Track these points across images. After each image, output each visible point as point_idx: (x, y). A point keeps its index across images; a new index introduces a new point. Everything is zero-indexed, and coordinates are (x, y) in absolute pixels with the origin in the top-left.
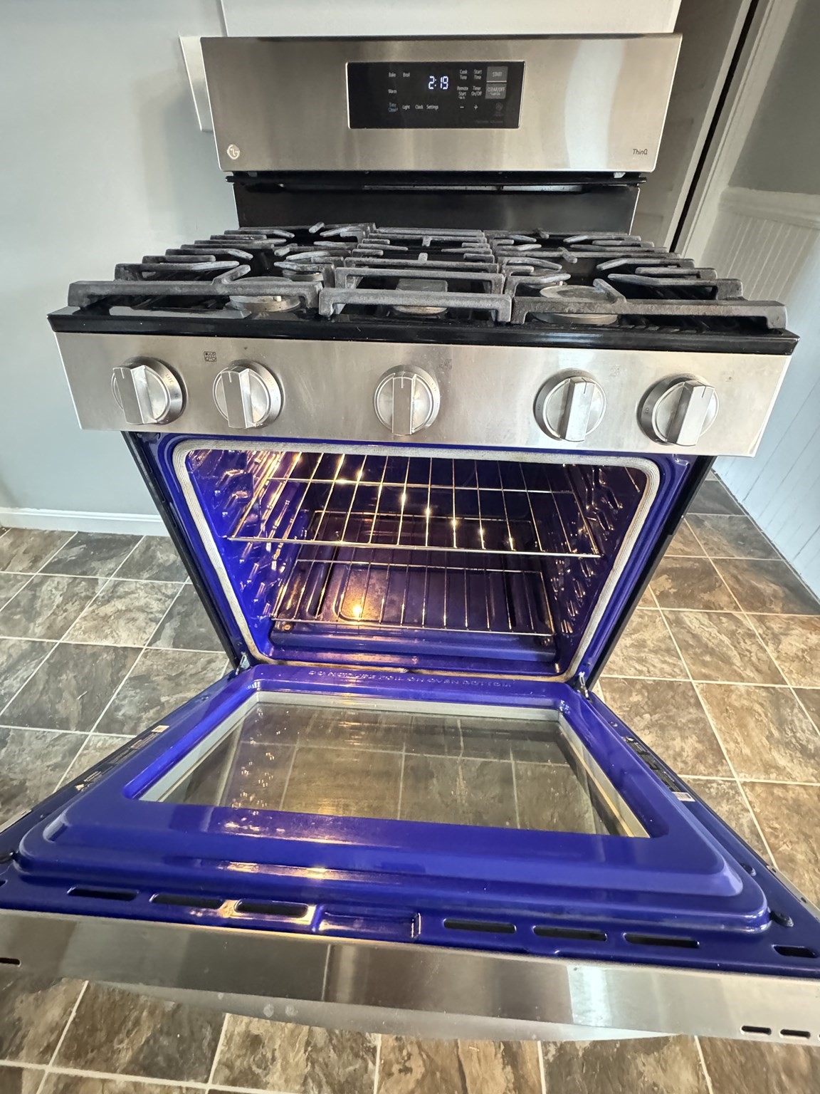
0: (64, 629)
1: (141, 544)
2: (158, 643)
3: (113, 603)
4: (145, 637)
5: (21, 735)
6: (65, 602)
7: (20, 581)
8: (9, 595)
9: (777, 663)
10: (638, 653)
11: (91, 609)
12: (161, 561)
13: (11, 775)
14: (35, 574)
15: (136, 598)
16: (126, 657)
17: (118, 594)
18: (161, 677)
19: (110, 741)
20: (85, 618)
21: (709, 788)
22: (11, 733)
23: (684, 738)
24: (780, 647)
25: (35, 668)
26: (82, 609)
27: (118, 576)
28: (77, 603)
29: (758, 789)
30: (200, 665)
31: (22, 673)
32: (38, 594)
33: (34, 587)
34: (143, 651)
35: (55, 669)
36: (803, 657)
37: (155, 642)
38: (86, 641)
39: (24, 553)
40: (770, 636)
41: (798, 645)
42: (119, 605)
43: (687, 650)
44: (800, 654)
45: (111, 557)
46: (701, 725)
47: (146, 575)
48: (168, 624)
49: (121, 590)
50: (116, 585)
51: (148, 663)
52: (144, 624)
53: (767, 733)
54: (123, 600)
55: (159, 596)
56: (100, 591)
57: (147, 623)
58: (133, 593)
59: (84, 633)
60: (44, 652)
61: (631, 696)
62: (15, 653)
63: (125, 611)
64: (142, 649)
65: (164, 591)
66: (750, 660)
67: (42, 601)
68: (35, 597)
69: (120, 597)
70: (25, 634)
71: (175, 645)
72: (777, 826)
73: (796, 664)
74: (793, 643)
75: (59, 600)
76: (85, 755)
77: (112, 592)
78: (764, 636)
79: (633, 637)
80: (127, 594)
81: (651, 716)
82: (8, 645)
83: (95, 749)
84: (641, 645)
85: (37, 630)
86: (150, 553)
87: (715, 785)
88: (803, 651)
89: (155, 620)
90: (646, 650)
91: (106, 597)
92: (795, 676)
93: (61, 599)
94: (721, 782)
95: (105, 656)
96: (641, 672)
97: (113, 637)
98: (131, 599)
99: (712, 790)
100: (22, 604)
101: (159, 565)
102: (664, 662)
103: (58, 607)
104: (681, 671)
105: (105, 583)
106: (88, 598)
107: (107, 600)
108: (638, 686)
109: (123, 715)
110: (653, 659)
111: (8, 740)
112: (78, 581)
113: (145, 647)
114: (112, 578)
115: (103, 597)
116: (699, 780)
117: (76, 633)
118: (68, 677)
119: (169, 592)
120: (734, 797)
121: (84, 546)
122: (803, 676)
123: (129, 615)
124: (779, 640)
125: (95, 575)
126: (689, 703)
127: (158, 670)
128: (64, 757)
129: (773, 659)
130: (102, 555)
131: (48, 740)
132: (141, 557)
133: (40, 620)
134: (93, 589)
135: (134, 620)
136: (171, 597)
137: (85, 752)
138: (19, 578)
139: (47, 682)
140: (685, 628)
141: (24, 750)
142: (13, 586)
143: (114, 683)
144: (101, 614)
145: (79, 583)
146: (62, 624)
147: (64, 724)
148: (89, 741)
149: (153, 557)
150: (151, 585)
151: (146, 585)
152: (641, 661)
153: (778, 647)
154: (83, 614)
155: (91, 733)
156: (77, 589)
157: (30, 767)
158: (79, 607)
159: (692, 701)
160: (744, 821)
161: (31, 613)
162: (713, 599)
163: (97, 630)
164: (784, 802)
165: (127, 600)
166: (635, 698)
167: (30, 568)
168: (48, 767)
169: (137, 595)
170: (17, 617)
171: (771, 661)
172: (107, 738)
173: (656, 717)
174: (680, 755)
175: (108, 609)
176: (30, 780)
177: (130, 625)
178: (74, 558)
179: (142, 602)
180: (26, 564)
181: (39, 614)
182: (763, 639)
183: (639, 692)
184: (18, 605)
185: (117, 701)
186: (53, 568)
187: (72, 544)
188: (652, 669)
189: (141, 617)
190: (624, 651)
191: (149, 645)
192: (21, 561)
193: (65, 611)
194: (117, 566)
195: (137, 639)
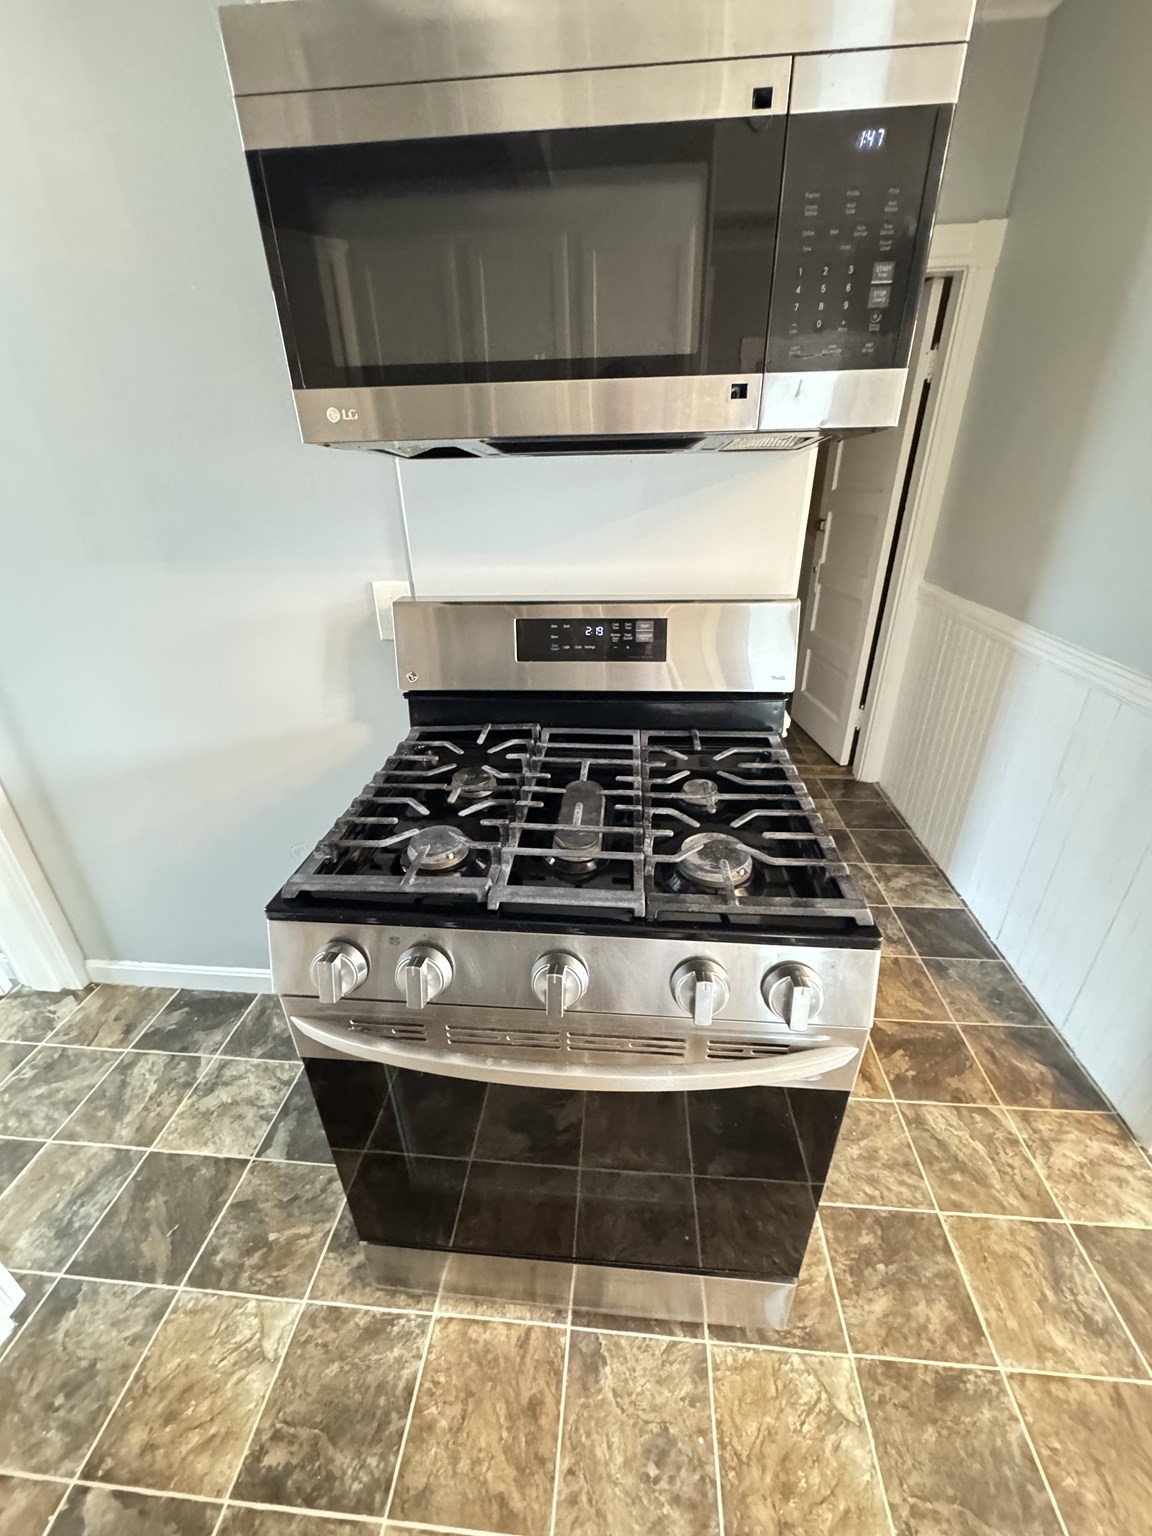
0: (156, 1130)
1: (255, 1006)
2: (269, 1152)
3: (216, 1093)
4: (254, 1142)
5: (95, 1290)
6: (160, 1092)
7: (107, 1061)
8: (93, 1082)
9: (1047, 1185)
10: (868, 1169)
11: (191, 1101)
12: (277, 1030)
13: (80, 1353)
14: (126, 1051)
15: (245, 1085)
16: (229, 1173)
17: (224, 1079)
18: (270, 1204)
19: (204, 1300)
20: (181, 1115)
21: (965, 1382)
22: (84, 1288)
23: (930, 1302)
24: (1052, 1159)
25: (118, 1188)
26: (179, 1101)
27: (225, 1052)
28: (174, 1092)
29: (1031, 1384)
30: (318, 1186)
31: (102, 1197)
32: (128, 1080)
33: (125, 1068)
34: (250, 1164)
35: (142, 1191)
36: (1082, 1175)
37: (265, 1150)
38: (182, 1149)
39: (116, 1019)
40: (1038, 1143)
41: (1074, 1157)
42: (224, 1095)
43: (931, 1164)
44: (1078, 1170)
45: (218, 1026)
46: (952, 1281)
47: (259, 1051)
48: (282, 1124)
49: (228, 1073)
50: (223, 1066)
51: (256, 1181)
52: (252, 1125)
53: (1039, 1294)
54: (229, 1088)
55: (273, 1082)
56: (202, 1075)
57: (256, 1122)
58: (241, 1077)
59: (181, 1137)
60: (131, 1165)
61: (860, 1235)
62: (96, 1166)
63: (232, 1104)
64: (248, 1161)
65: (279, 1074)
66: (1013, 1180)
67: (133, 1090)
68: (124, 1084)
69: (226, 1084)
70: (109, 1138)
71: (290, 1156)
72: (1057, 1445)
73: (1073, 1187)
74: (1068, 1153)
75: (153, 1088)
76: (172, 1321)
77: (217, 1077)
78: (1030, 1143)
79: (862, 1144)
80: (236, 1078)
81: (886, 1266)
82: (90, 1154)
83: (186, 1313)
84: (871, 1156)
85: (125, 1131)
86: (264, 1019)
87: (971, 1378)
88: (1082, 1166)
89: (266, 1118)
90: (879, 1164)
91: (209, 1085)
92: (1072, 1205)
93: (155, 1086)
94: (980, 1373)
95: (204, 1171)
96: (872, 1199)
97: (214, 1143)
98: (240, 1087)
99: (969, 1386)
100: (108, 1094)
101: (275, 1038)
102: (902, 1183)
103: (151, 1098)
104: (924, 1197)
105: (209, 1062)
106: (188, 1085)
107: (210, 1088)
108: (869, 1220)
109: (222, 1261)
110: (889, 1178)
111: (80, 1297)
112: (177, 1060)
113: (253, 1158)
114: (217, 1056)
115: (206, 1084)
116: (951, 1369)
117: (171, 1137)
118: (157, 1202)
119: (286, 1077)
120: (998, 1397)
121: (186, 1009)
122: (1084, 1206)
123: (235, 1111)
124: (1050, 1149)
125: (196, 1051)
126: (935, 1246)
127: (266, 1194)
128: (146, 1325)
129: (1043, 1179)
130: (209, 1023)
131: (129, 1298)
132: (254, 1025)
133: (128, 1118)
134: (195, 1072)
135: (240, 1117)
136: (287, 1083)
137: (173, 1316)
138: (107, 1056)
139: (132, 1209)
140: (927, 1130)
141: (97, 1313)
142: (99, 1067)
143: (213, 1213)
144: (203, 1109)
145: (179, 1064)
146: (154, 1124)
147: (149, 1275)
148: (178, 1300)
149: (268, 1025)
150: (263, 1067)
151: (258, 1065)
152: (873, 1181)
153: (1048, 1160)
154: (180, 1108)
155: (181, 1288)
156: (174, 1073)
157: (104, 1339)
158: (175, 1098)
159: (940, 1243)
160: (1013, 1437)
161: (118, 1108)
162: (963, 1087)
163: (196, 1131)
164: (1065, 1406)
165: (233, 1089)
166: (866, 1239)
167: (122, 1042)
168: (125, 1339)
169: (246, 1081)
170: (101, 1113)
171: (1041, 1183)
172: (200, 1296)
173: (893, 1268)
174: (924, 1328)
175: (210, 1102)
176: (101, 1359)
177: (235, 1125)
178: (173, 1027)
179: (250, 1092)
180: (117, 1036)
181: (128, 1109)
182: (1029, 1147)
183: (871, 1230)
184: (104, 1096)
185: (215, 1240)
186: (150, 1041)
187: (174, 1006)
188: (886, 1193)
189: (250, 1113)
190: (851, 1165)
191: (258, 1155)
192: (111, 1032)
193: (159, 1105)
194: (224, 1038)
195: (243, 1146)
